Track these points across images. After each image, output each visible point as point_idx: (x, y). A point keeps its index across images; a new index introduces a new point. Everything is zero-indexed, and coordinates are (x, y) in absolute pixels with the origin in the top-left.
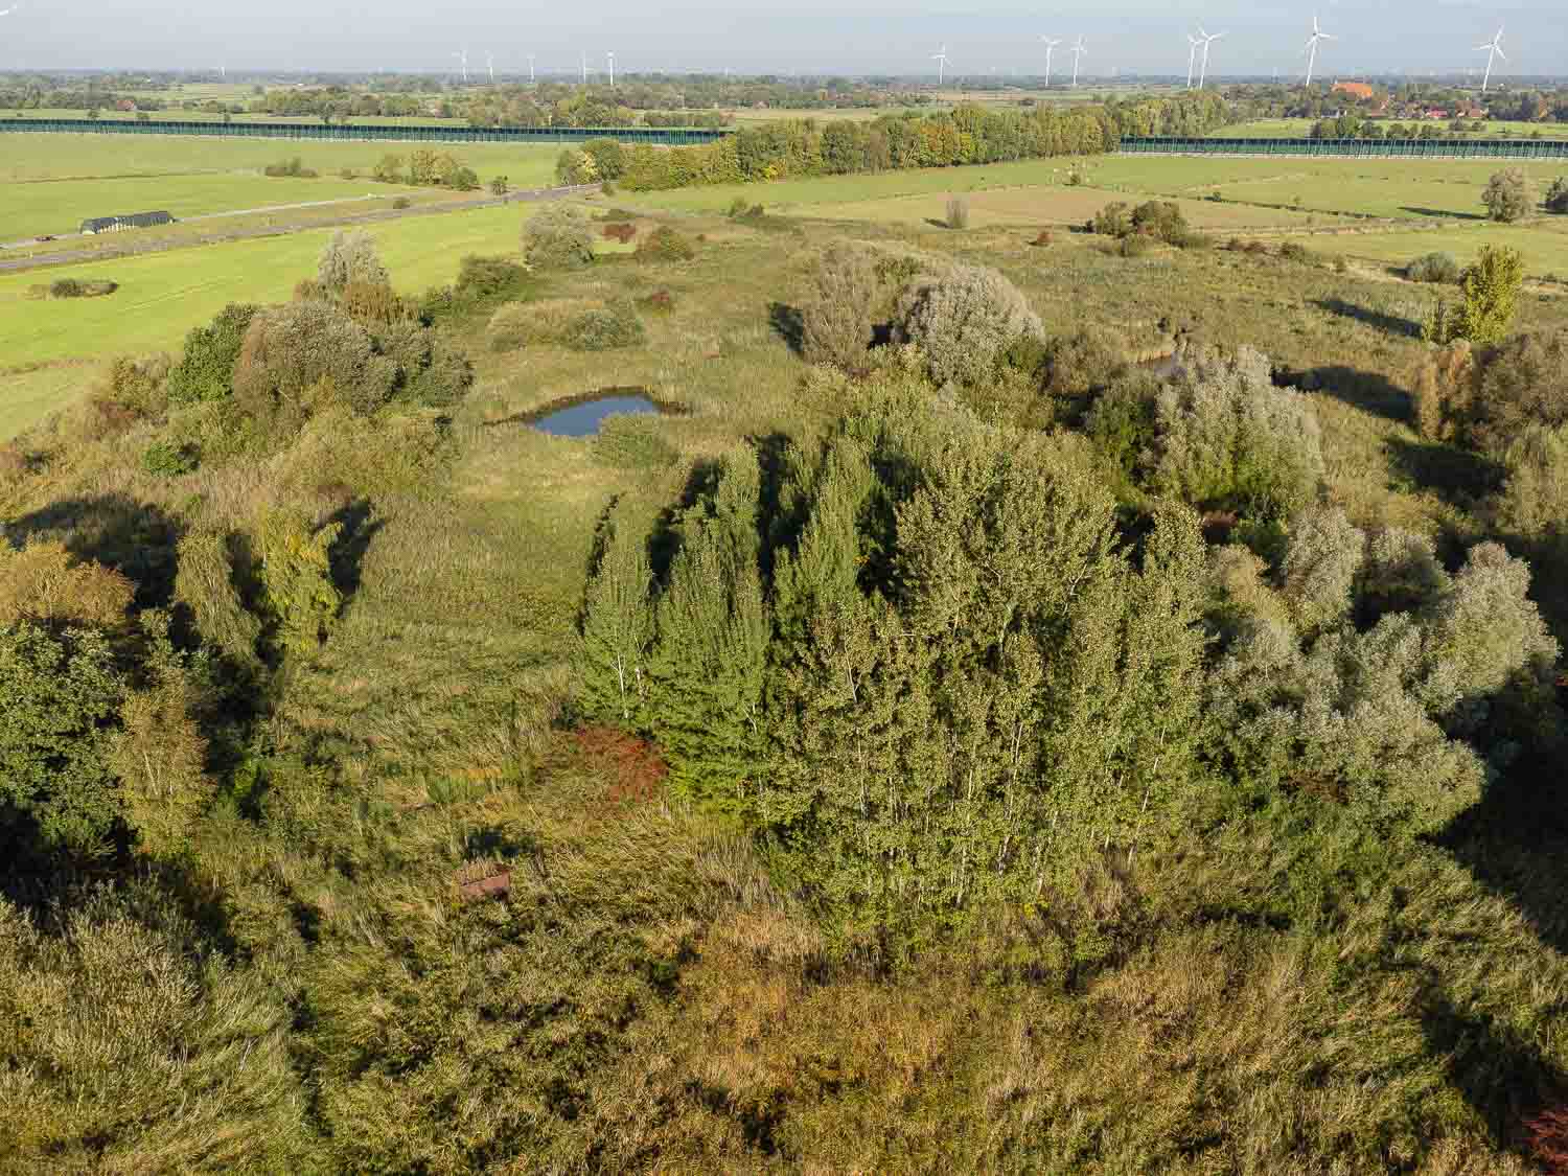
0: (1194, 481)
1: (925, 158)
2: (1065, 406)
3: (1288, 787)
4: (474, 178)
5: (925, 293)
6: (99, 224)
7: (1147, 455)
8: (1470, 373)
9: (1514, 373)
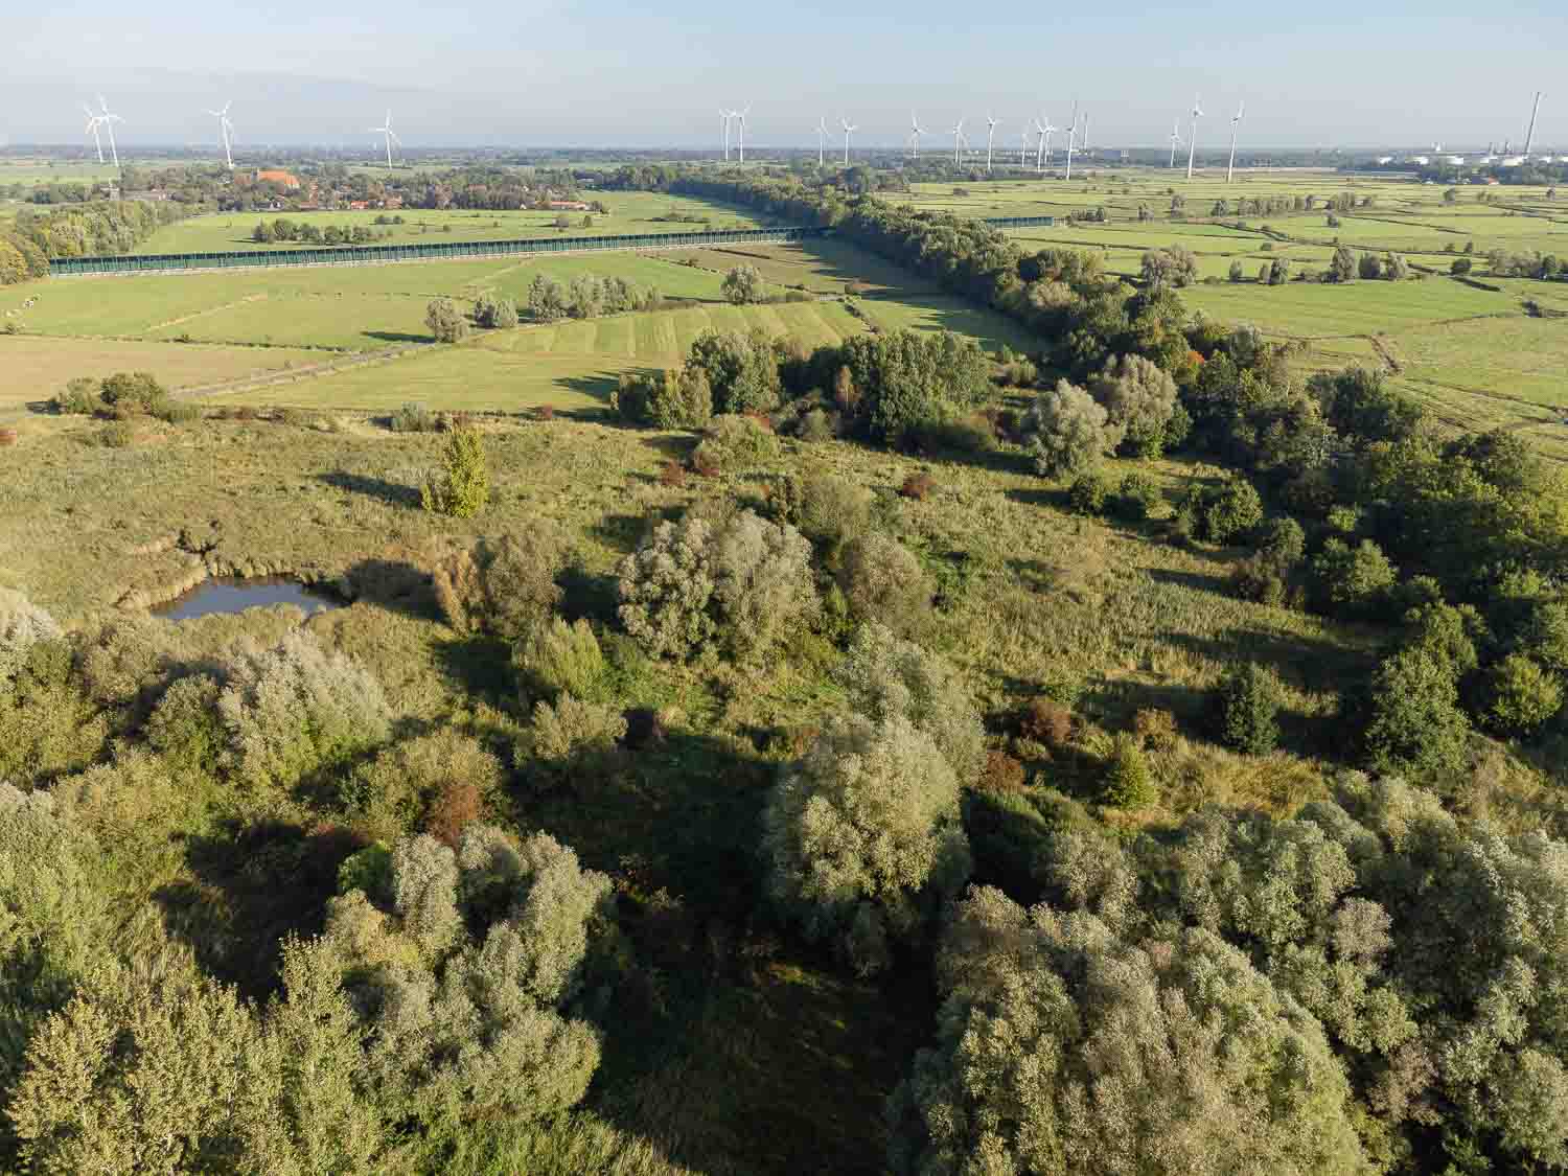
2: (121, 718)
7: (225, 757)
8: (476, 576)
9: (508, 573)
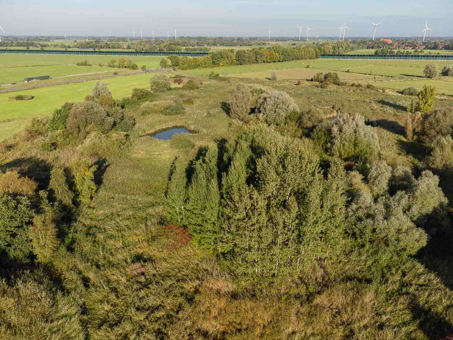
0: (343, 153)
1: (265, 60)
2: (306, 131)
3: (371, 242)
4: (137, 66)
5: (265, 99)
6: (29, 79)
7: (329, 145)
8: (421, 121)
9: (434, 121)
